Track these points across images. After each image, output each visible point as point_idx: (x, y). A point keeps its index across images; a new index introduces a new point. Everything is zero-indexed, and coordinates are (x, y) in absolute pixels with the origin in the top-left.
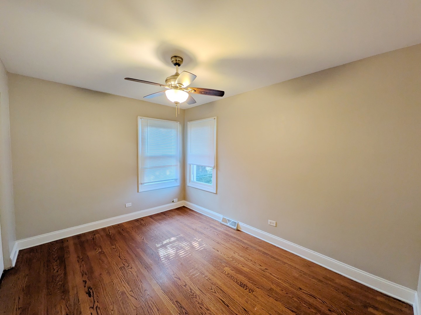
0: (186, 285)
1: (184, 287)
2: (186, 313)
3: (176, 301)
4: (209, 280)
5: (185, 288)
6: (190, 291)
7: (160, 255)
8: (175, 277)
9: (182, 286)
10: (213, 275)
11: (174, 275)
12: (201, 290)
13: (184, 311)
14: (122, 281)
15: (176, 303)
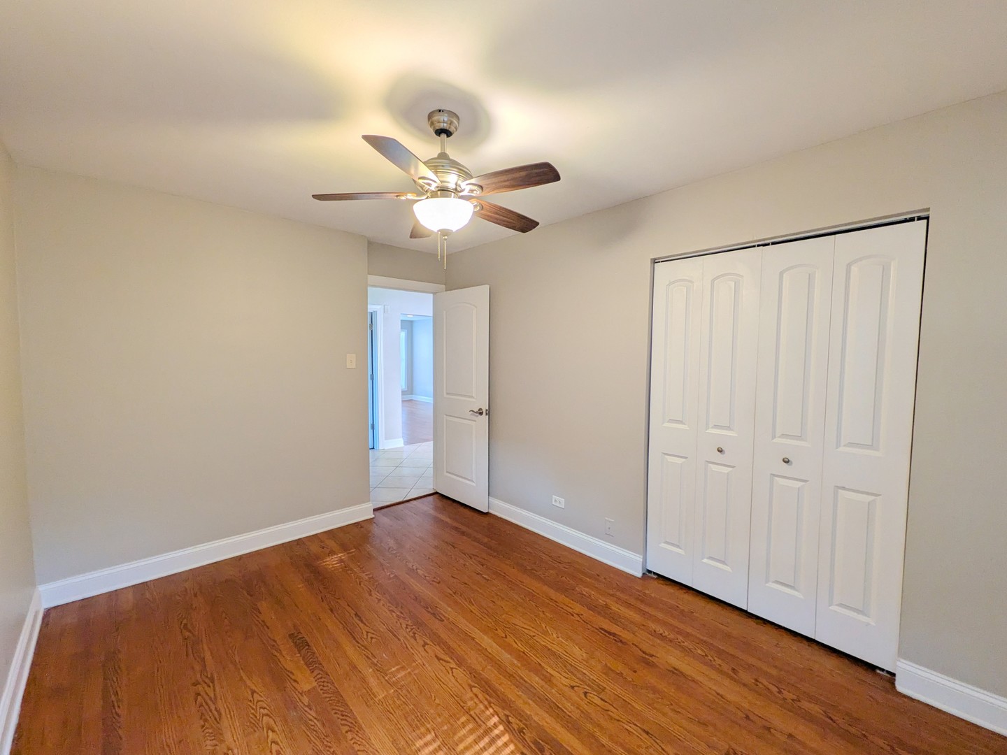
0: (424, 646)
1: (428, 642)
2: (427, 608)
3: (443, 621)
4: (370, 656)
5: (426, 641)
6: (416, 635)
7: (511, 741)
8: (448, 664)
9: (431, 643)
10: (355, 667)
11: (452, 669)
12: (395, 636)
13: (430, 609)
14: (565, 653)
15: (443, 618)
